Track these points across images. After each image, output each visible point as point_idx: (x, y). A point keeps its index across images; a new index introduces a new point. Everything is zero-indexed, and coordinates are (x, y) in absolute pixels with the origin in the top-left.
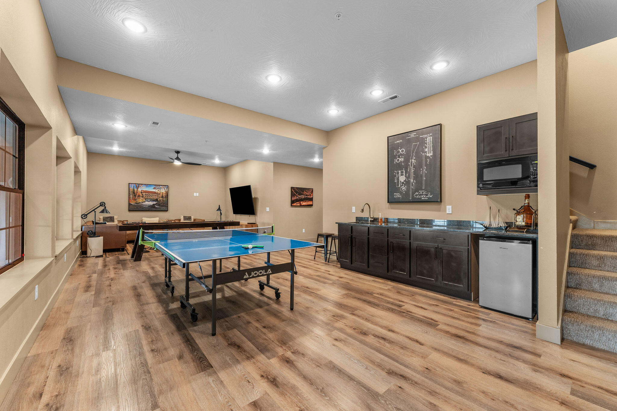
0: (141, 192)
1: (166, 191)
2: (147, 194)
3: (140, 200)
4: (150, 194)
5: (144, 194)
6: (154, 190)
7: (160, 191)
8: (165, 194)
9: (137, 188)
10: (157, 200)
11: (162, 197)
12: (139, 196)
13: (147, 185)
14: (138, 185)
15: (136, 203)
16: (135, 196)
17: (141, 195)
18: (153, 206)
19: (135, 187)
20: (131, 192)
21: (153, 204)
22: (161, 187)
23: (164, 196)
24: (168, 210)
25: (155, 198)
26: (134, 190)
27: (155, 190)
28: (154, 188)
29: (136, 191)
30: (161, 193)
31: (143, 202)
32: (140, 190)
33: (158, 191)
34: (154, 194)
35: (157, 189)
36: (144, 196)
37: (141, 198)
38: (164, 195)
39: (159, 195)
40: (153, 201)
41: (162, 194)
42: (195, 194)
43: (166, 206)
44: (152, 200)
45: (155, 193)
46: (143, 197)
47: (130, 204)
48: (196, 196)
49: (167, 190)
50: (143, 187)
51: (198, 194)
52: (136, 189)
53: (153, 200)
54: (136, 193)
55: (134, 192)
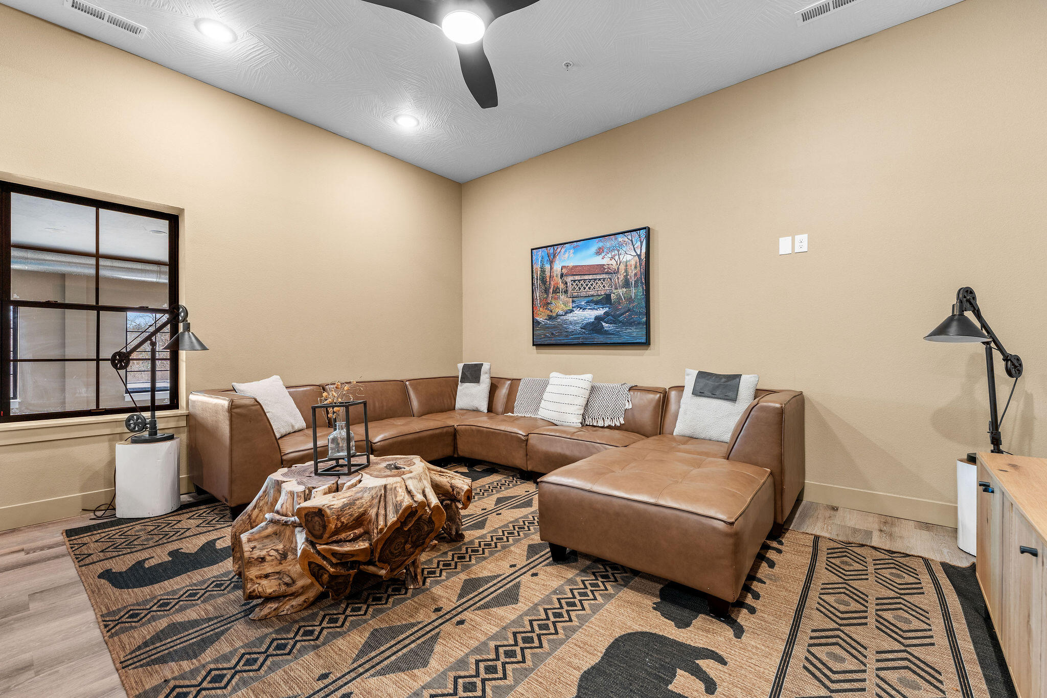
0: (562, 276)
1: (639, 256)
2: (577, 278)
3: (560, 305)
4: (586, 277)
5: (569, 279)
6: (598, 260)
7: (617, 258)
8: (636, 267)
9: (551, 263)
10: (606, 300)
11: (627, 284)
12: (556, 291)
13: (577, 244)
14: (551, 250)
15: (550, 318)
16: (546, 291)
17: (561, 286)
18: (595, 326)
19: (546, 258)
20: (537, 279)
21: (598, 319)
22: (621, 238)
23: (632, 280)
24: (647, 343)
25: (601, 290)
26: (543, 271)
27: (601, 256)
28: (599, 252)
29: (548, 274)
30: (622, 267)
31: (566, 313)
32: (557, 267)
33: (613, 262)
34: (598, 277)
35: (611, 250)
36: (570, 289)
37: (563, 297)
38: (632, 272)
39: (615, 277)
40: (597, 303)
41: (626, 271)
42: (785, 246)
43: (639, 323)
44: (592, 301)
45: (600, 269)
46: (566, 292)
47: (535, 323)
48: (794, 254)
49: (644, 250)
50: (566, 255)
51: (802, 242)
52: (547, 267)
53: (595, 298)
54: (548, 280)
55: (543, 280)
